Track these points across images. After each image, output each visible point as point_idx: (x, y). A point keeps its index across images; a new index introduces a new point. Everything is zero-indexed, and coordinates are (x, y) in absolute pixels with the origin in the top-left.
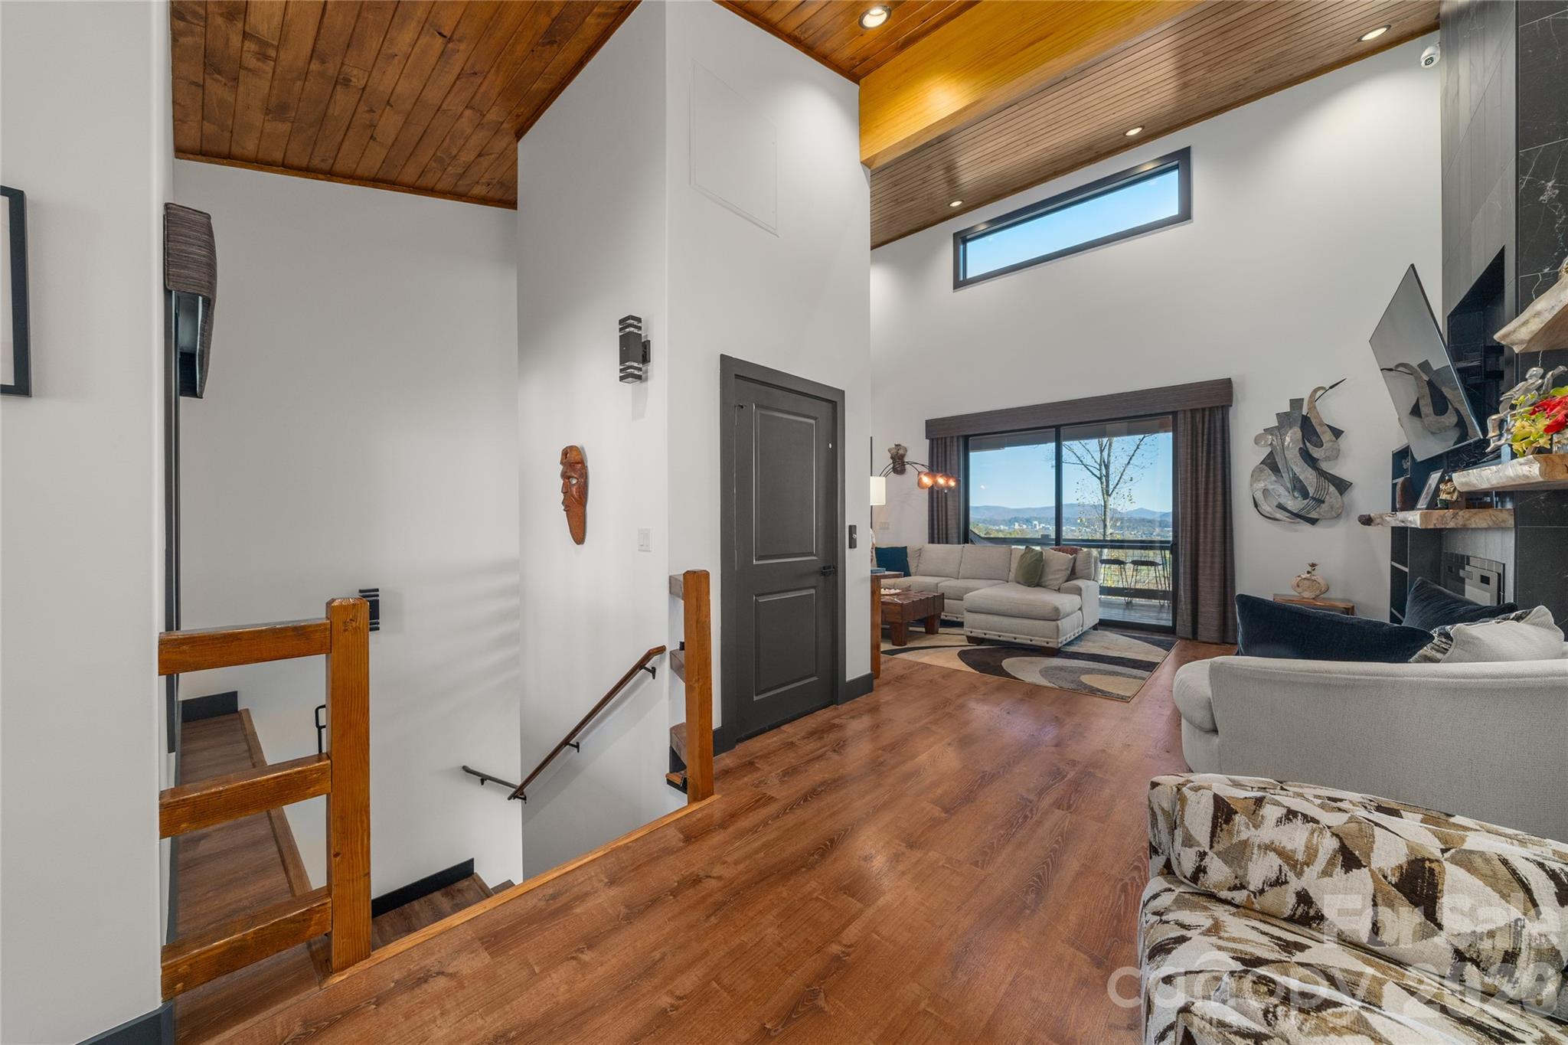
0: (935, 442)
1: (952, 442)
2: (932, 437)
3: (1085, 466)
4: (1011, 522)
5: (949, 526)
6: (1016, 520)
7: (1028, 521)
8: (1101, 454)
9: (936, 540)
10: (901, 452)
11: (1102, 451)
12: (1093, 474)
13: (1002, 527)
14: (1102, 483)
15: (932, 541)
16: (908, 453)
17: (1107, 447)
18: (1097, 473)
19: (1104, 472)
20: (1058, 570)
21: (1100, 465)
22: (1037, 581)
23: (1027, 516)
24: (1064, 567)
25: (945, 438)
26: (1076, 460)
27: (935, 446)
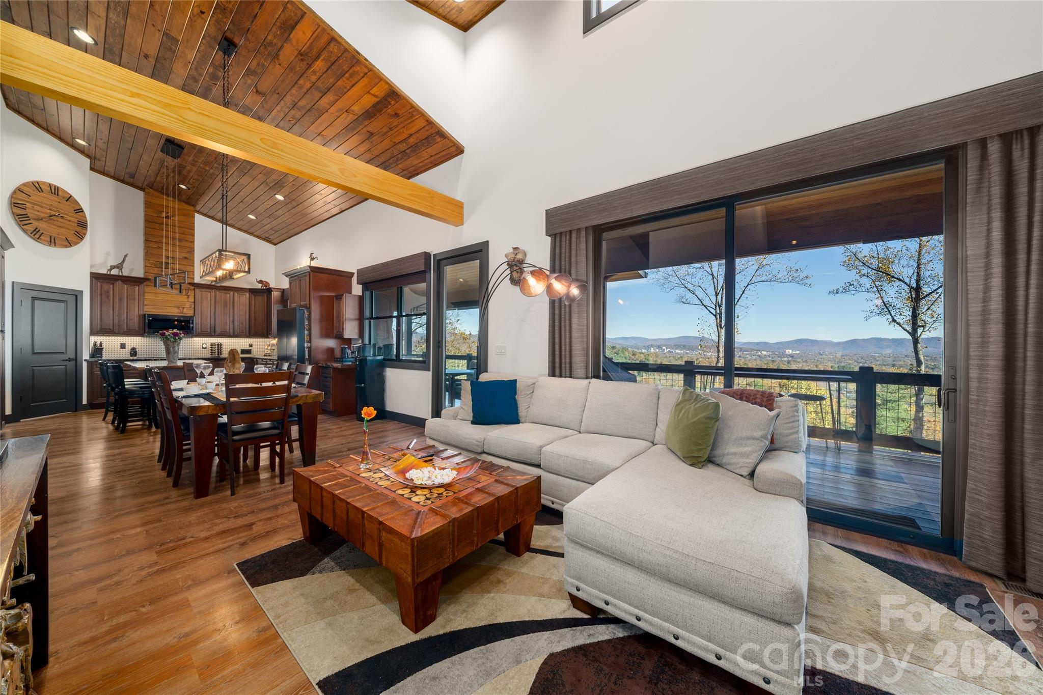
0: (558, 239)
1: (578, 238)
2: (555, 232)
3: (705, 306)
4: (648, 347)
5: (574, 353)
6: (652, 346)
7: (659, 347)
8: (716, 297)
9: (557, 372)
10: (519, 256)
11: (717, 295)
12: (710, 312)
13: (643, 351)
14: (717, 319)
15: (552, 374)
16: (527, 257)
17: (721, 292)
18: (714, 312)
19: (718, 312)
20: (748, 438)
21: (716, 307)
22: (706, 456)
23: (658, 344)
24: (759, 434)
25: (571, 232)
26: (698, 302)
27: (558, 244)
